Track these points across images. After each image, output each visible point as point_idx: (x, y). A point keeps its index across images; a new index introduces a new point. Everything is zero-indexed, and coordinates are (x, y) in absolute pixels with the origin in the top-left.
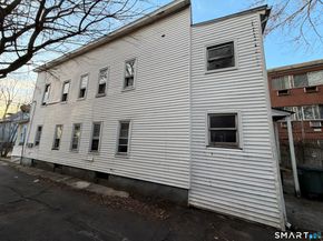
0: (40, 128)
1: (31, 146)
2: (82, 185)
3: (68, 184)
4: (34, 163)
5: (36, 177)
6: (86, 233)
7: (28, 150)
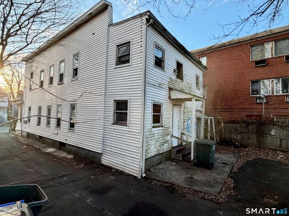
0: (30, 109)
1: (26, 122)
2: (50, 150)
3: (42, 149)
4: (29, 135)
5: (25, 145)
6: (30, 170)
7: (25, 126)
